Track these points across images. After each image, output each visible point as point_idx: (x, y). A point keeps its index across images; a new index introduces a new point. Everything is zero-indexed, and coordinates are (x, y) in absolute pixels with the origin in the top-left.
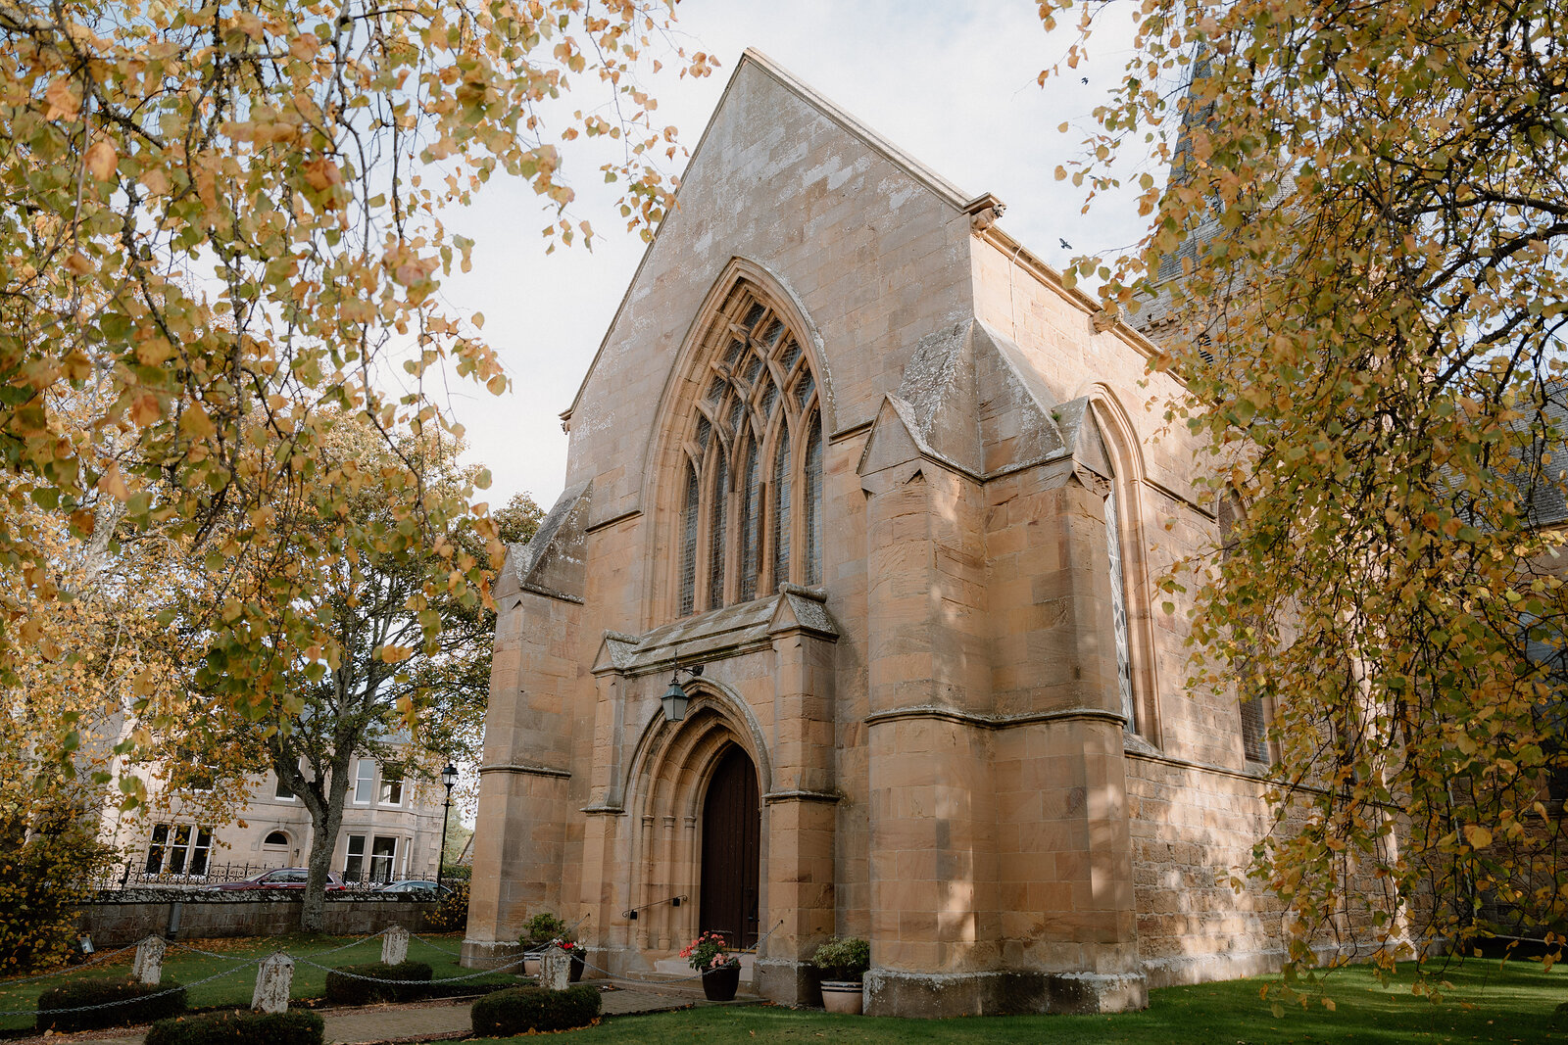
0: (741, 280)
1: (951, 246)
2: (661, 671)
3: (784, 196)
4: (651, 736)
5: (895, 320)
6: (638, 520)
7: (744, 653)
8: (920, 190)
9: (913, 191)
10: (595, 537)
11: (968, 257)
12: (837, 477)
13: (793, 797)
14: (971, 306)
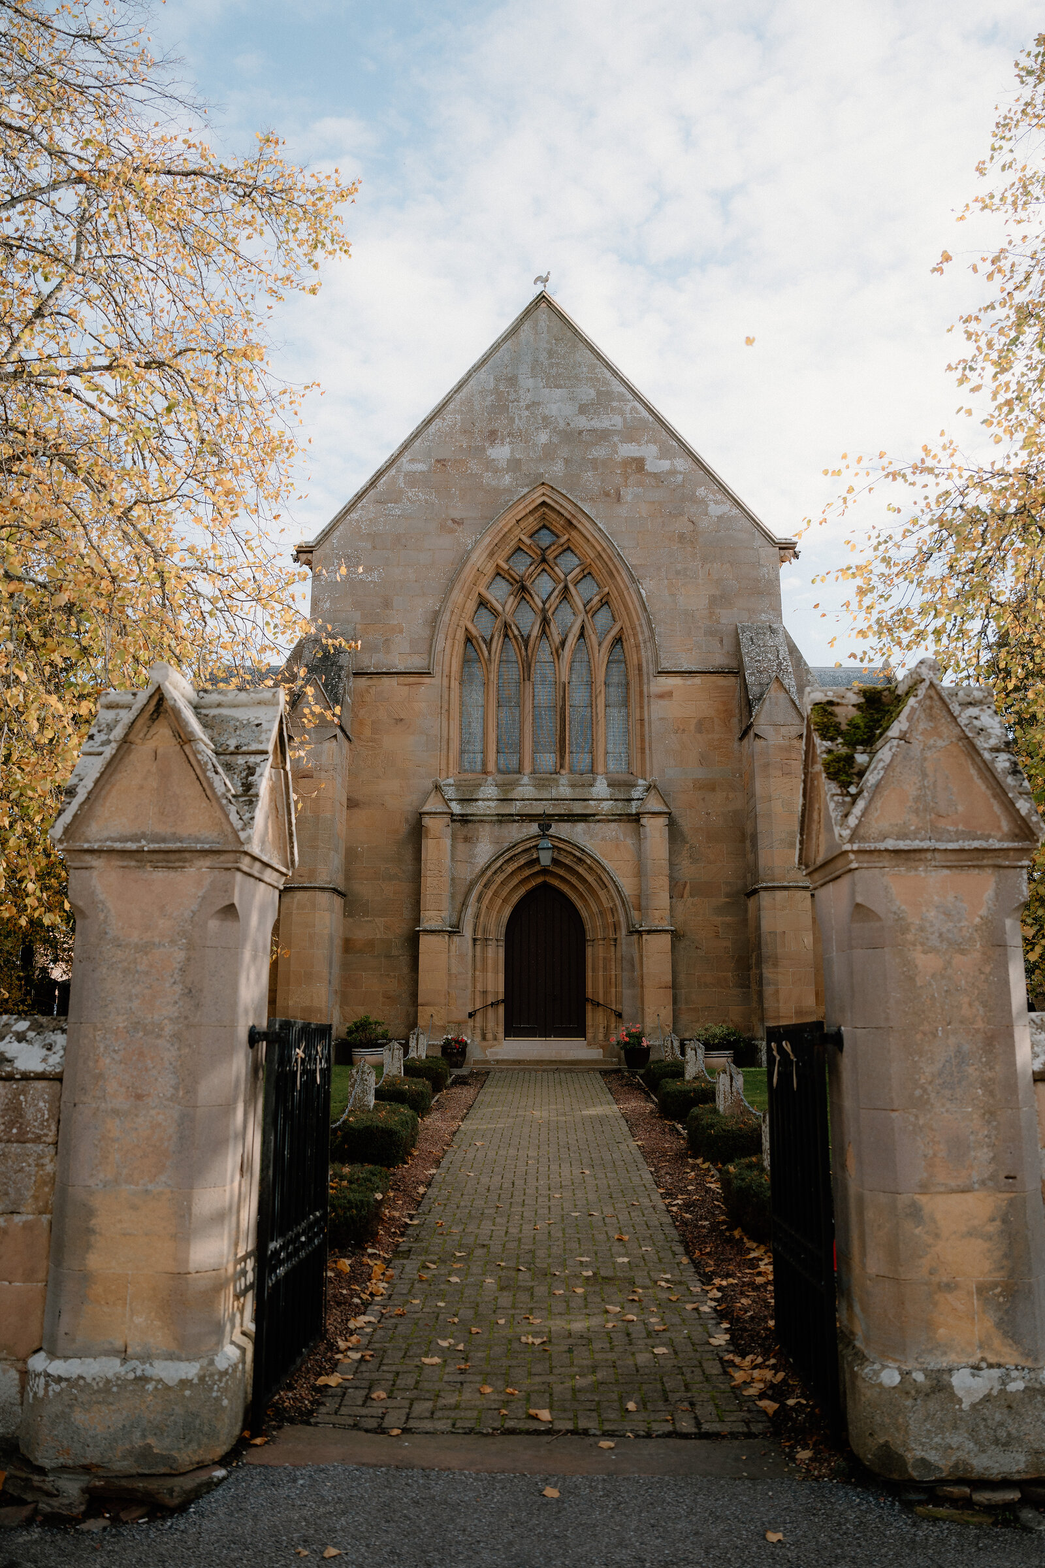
0: (544, 503)
1: (763, 566)
2: (500, 822)
3: (599, 452)
4: (489, 873)
5: (714, 601)
6: (427, 680)
7: (599, 821)
8: (735, 511)
9: (726, 508)
10: (363, 682)
11: (778, 580)
12: (662, 702)
13: (667, 931)
14: (780, 615)
